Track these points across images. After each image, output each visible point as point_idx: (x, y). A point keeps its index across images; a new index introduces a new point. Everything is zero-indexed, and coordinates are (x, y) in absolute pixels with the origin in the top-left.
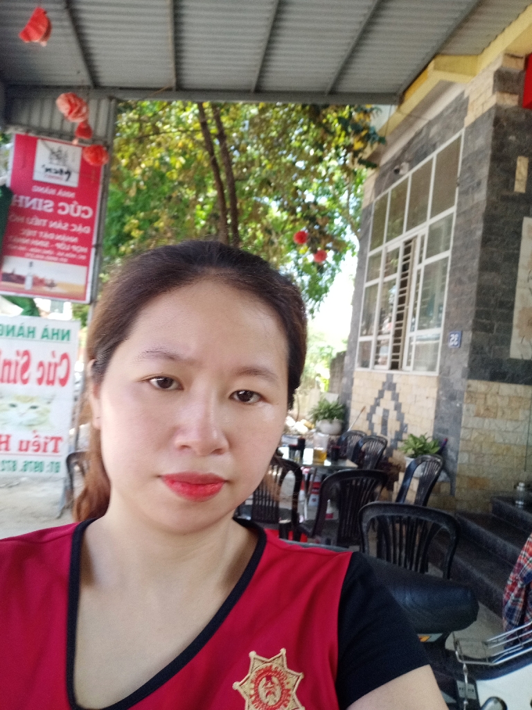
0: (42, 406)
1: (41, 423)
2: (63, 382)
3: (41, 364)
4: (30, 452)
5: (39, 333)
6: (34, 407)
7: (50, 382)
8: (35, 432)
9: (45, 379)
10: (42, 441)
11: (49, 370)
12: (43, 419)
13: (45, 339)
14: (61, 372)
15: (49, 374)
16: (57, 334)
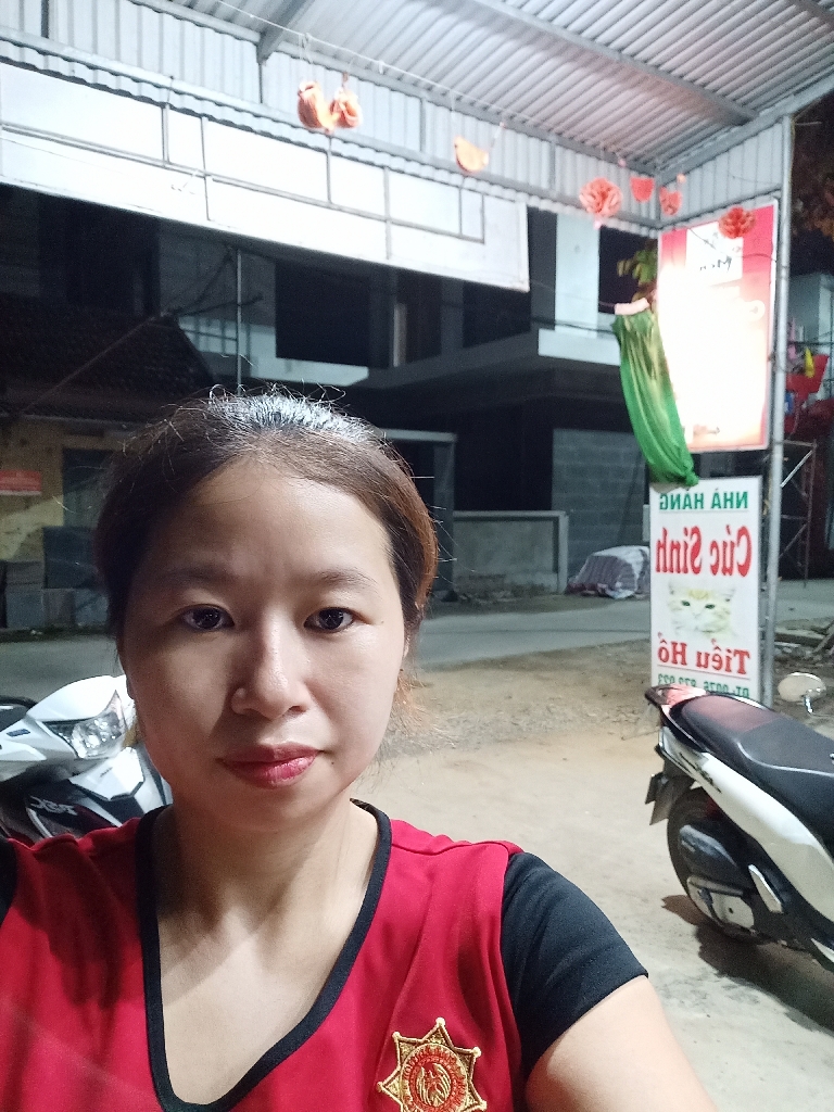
0: (720, 605)
1: (720, 630)
2: (744, 570)
3: (714, 545)
4: (710, 669)
5: (708, 501)
6: (710, 607)
7: (727, 571)
8: (713, 641)
9: (721, 565)
10: (724, 654)
11: (724, 552)
12: (722, 623)
13: (716, 507)
14: (740, 557)
15: (724, 560)
16: (731, 500)
